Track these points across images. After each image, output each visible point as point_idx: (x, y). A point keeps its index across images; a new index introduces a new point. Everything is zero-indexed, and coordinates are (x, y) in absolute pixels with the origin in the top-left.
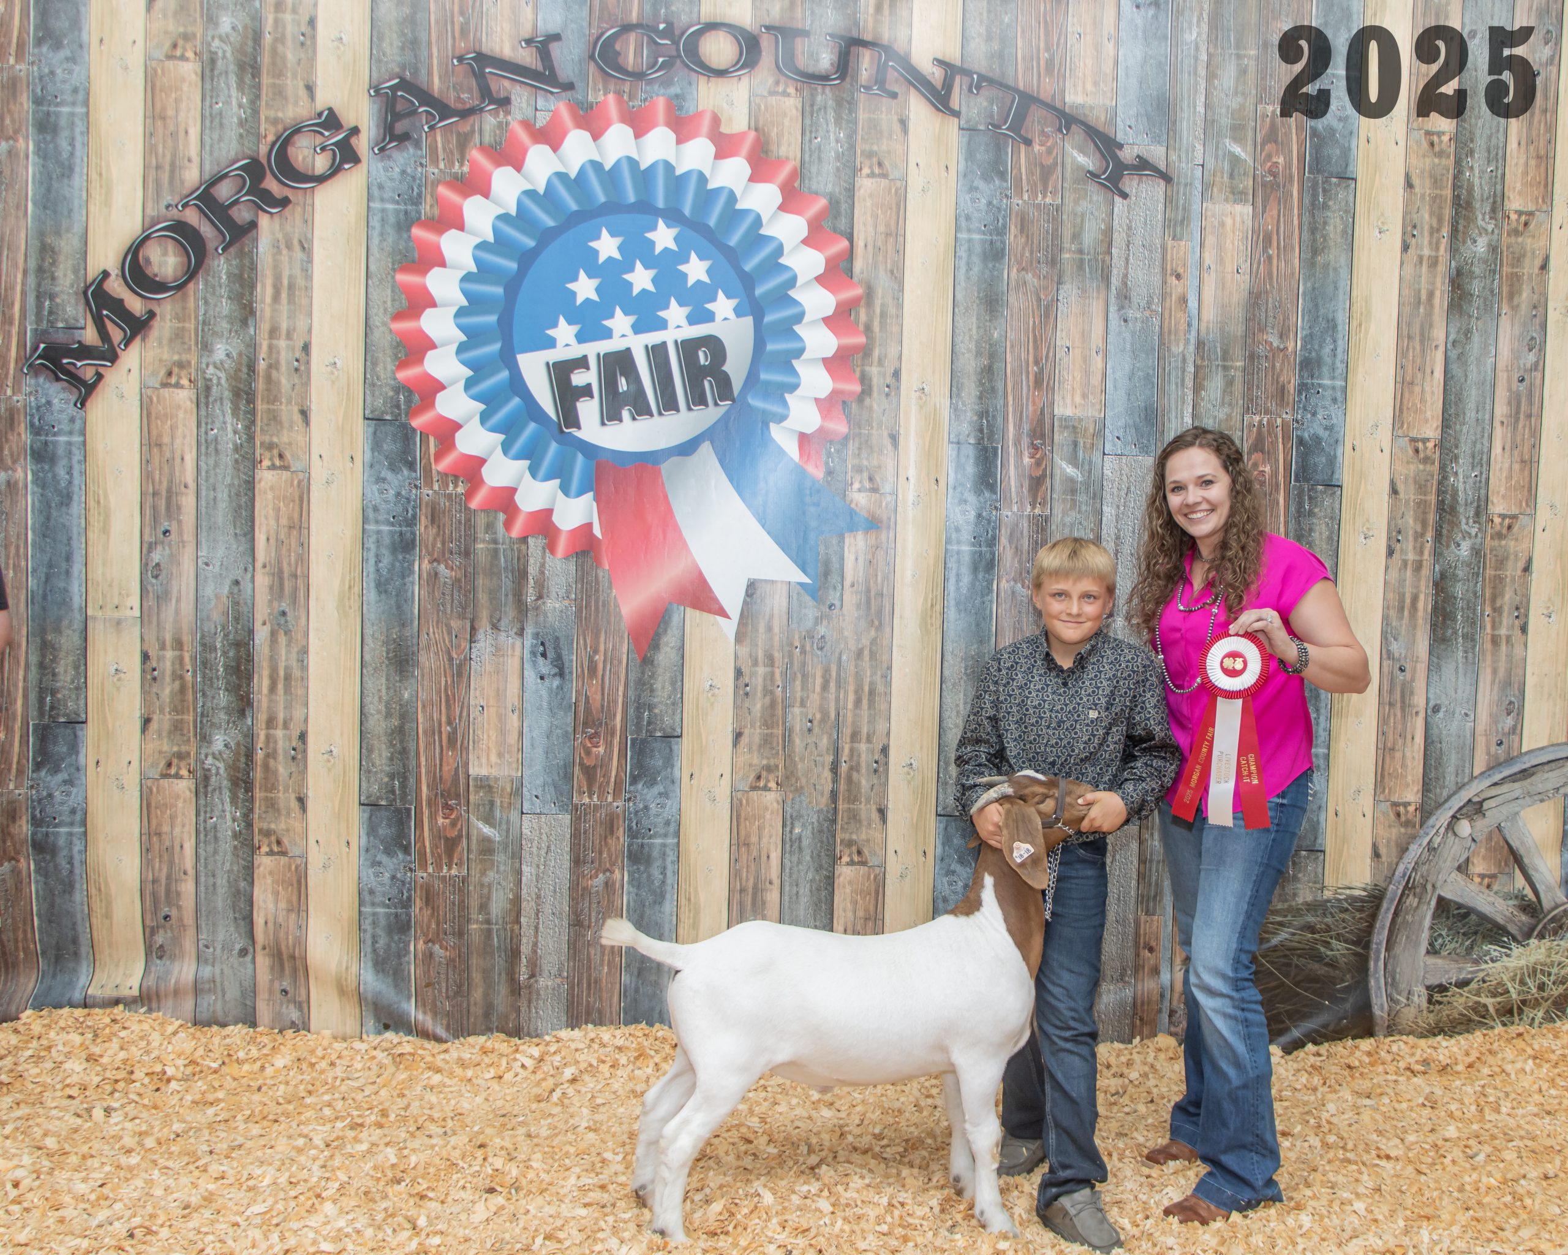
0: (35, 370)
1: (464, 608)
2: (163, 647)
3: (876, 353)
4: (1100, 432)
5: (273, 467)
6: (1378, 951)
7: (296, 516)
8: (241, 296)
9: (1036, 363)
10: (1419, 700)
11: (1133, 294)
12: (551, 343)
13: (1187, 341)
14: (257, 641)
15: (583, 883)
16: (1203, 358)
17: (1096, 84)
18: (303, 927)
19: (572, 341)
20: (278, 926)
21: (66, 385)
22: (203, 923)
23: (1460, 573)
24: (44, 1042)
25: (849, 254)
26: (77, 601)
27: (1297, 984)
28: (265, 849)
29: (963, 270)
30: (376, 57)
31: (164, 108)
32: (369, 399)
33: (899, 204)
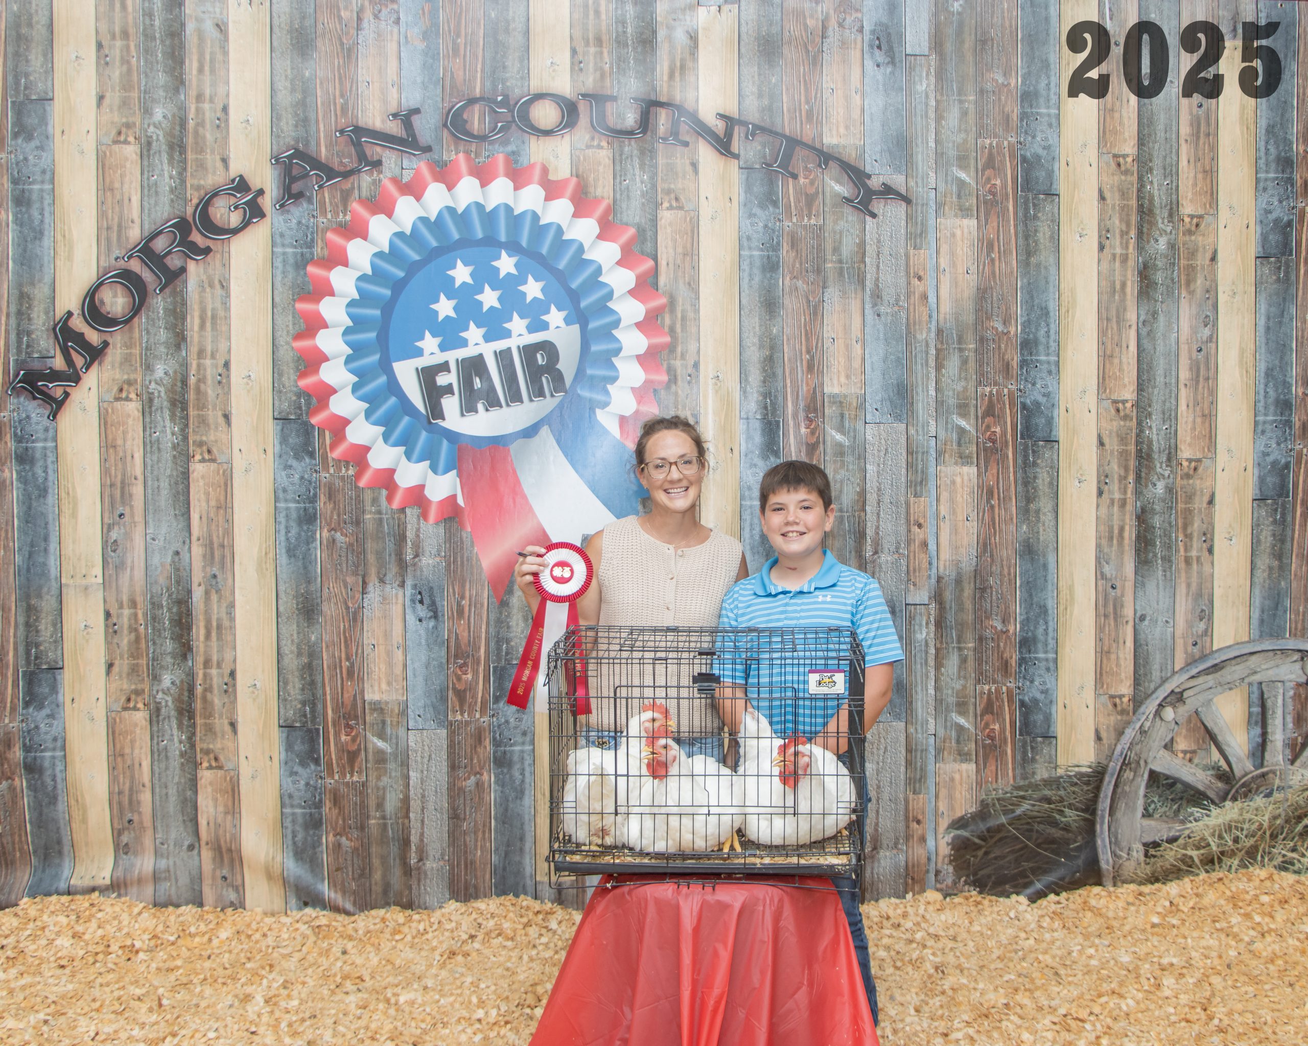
0: (17, 392)
1: (357, 567)
2: (121, 607)
3: (679, 349)
4: (862, 406)
5: (203, 460)
6: (1103, 817)
7: (222, 498)
8: (176, 326)
9: (808, 352)
10: (1128, 612)
11: (884, 294)
12: (419, 353)
13: (929, 330)
14: (194, 599)
15: (459, 784)
16: (942, 343)
17: (847, 128)
18: (237, 826)
19: (436, 350)
20: (218, 826)
21: (40, 402)
22: (158, 824)
23: (1157, 508)
24: (39, 923)
25: (655, 271)
26: (53, 572)
27: (1038, 846)
28: (205, 764)
29: (746, 280)
30: (275, 134)
31: (112, 182)
32: (277, 403)
33: (693, 230)
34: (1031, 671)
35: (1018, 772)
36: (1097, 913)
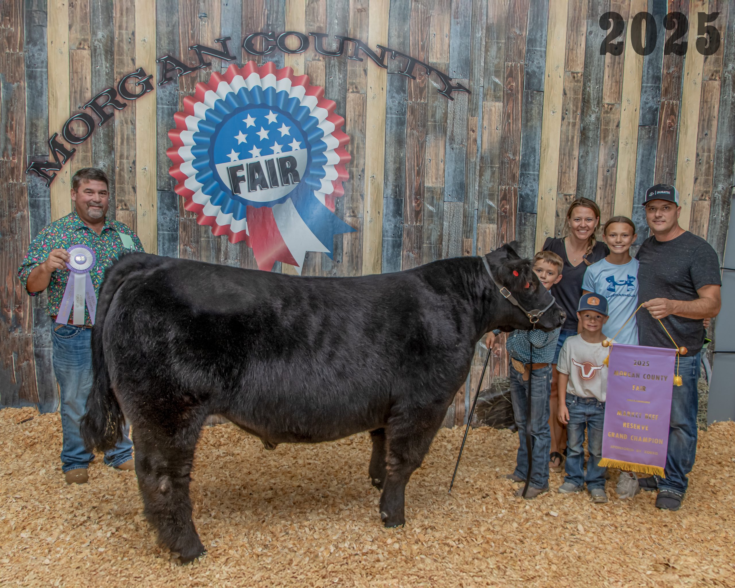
0: (30, 172)
3: (355, 162)
4: (442, 193)
5: (122, 209)
8: (109, 142)
9: (418, 166)
11: (456, 138)
12: (229, 160)
13: (477, 157)
16: (483, 164)
17: (441, 54)
19: (237, 159)
21: (42, 178)
25: (344, 124)
29: (389, 129)
30: (158, 47)
31: (77, 69)
32: (159, 182)
33: (364, 103)
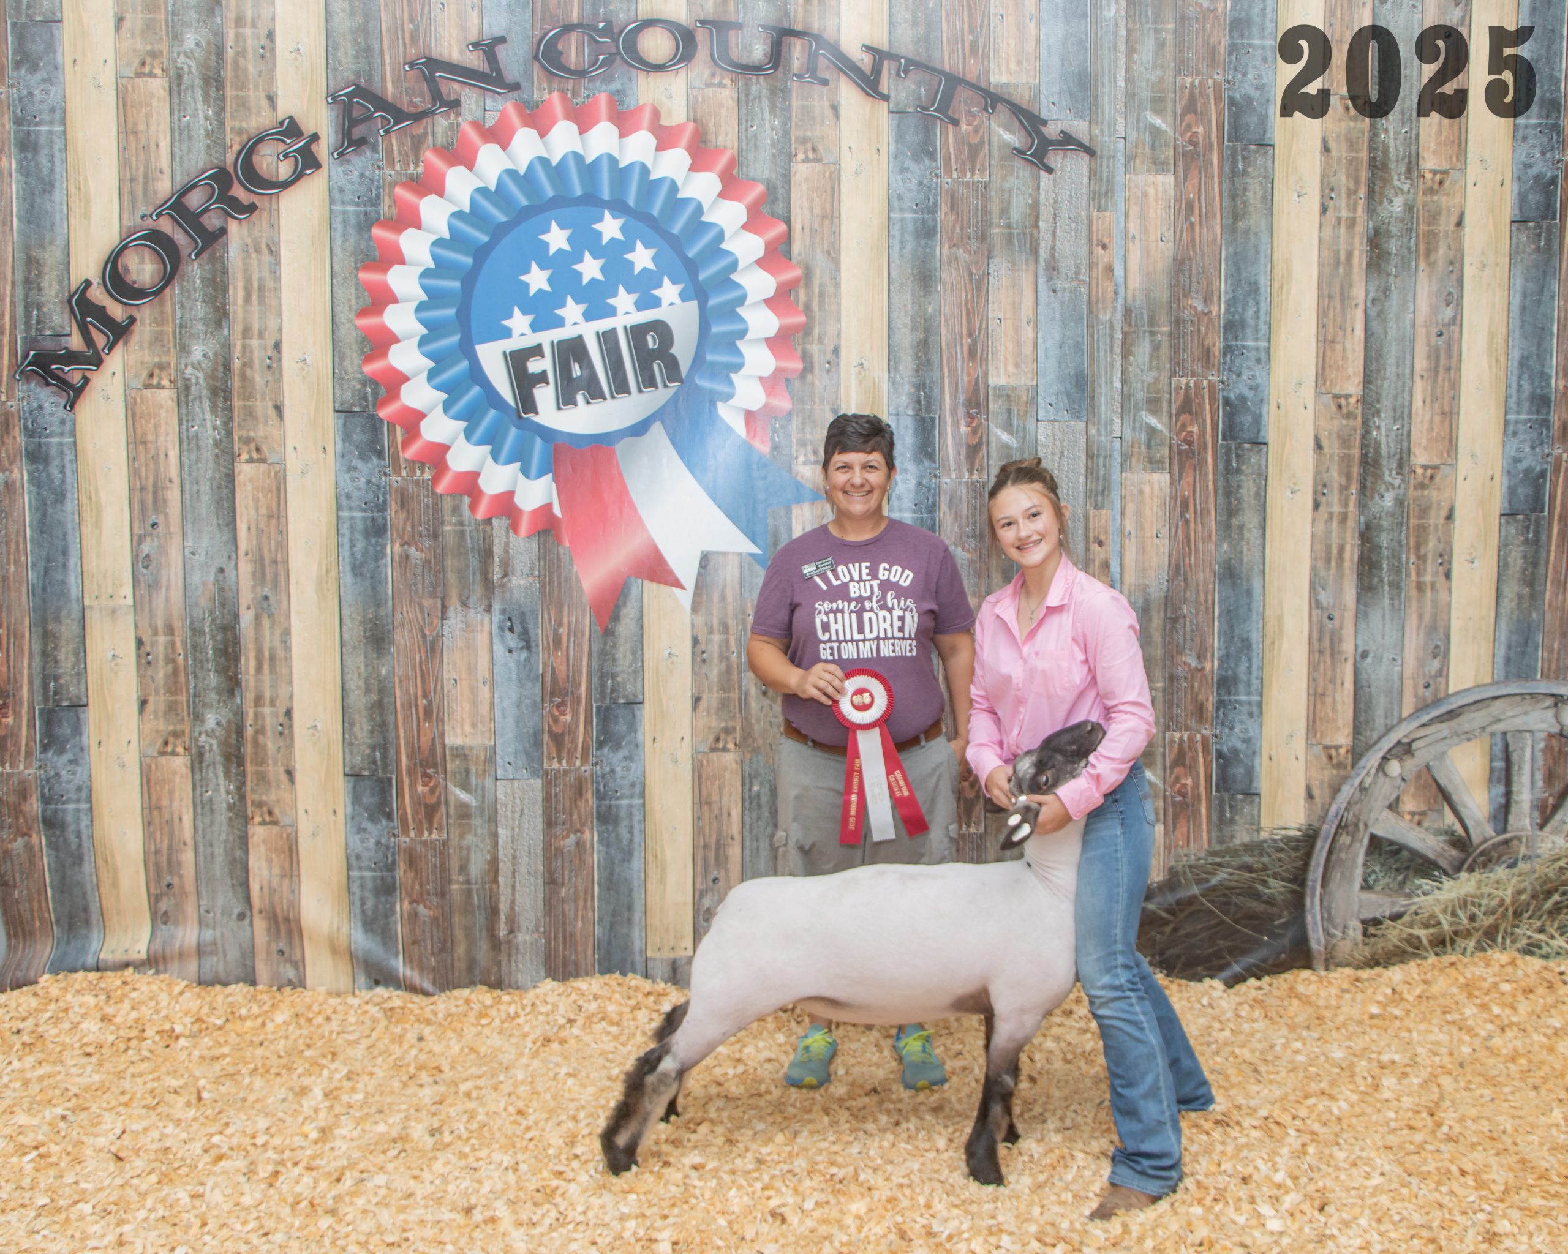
0: (26, 377)
1: (435, 588)
2: (155, 633)
3: (816, 331)
4: (1033, 400)
5: (251, 460)
6: (1314, 889)
7: (274, 505)
8: (215, 299)
9: (970, 335)
10: (1348, 647)
11: (1061, 266)
12: (507, 333)
13: (1115, 309)
14: (242, 625)
15: (555, 843)
16: (1130, 325)
17: (1019, 63)
18: (295, 891)
19: (527, 330)
20: (273, 891)
21: (55, 389)
22: (203, 889)
23: (1385, 523)
24: (61, 1004)
25: (788, 238)
26: (74, 592)
27: (1236, 921)
28: (257, 819)
29: (897, 248)
30: (332, 66)
31: (135, 124)
32: (338, 392)
33: (833, 187)
34: (1231, 716)
35: (1214, 834)
36: (1306, 1001)
